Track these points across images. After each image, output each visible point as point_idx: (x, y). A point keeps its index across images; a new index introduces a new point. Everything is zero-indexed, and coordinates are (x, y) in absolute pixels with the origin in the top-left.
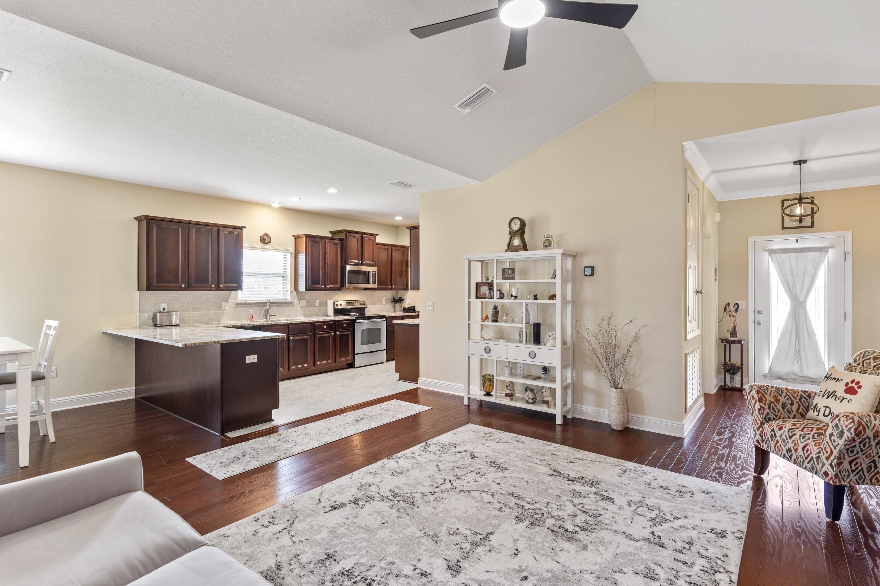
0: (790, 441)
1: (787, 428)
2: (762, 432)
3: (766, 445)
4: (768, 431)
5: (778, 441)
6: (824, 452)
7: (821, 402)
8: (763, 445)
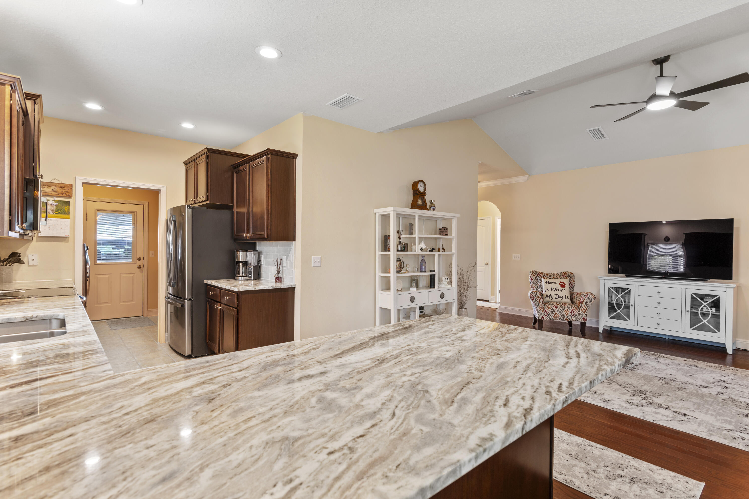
0: (564, 311)
1: (559, 306)
2: (545, 312)
3: (548, 317)
4: (549, 310)
5: (556, 313)
6: (583, 310)
7: (553, 293)
8: (546, 318)
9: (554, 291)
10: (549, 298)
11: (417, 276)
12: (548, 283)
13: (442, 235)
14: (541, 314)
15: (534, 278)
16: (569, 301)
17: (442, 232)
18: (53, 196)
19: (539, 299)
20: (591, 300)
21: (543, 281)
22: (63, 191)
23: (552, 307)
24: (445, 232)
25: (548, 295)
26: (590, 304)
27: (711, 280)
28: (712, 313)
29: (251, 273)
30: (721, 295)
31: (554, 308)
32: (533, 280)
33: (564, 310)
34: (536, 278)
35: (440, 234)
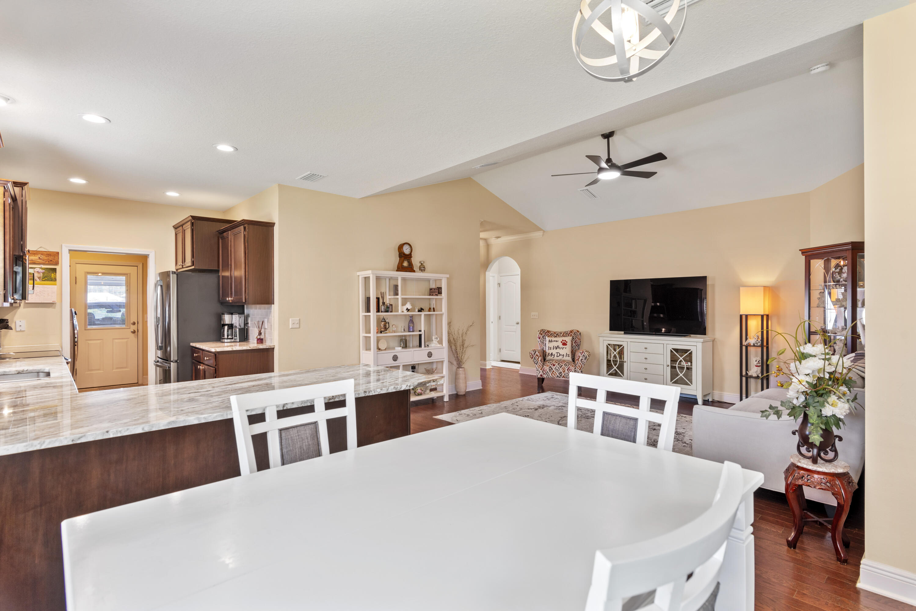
1: (557, 364)
2: (543, 370)
3: (546, 375)
4: (547, 368)
5: (554, 371)
6: (579, 367)
7: (554, 352)
8: (544, 376)
9: (556, 349)
10: (551, 356)
11: (405, 336)
12: (551, 341)
13: (432, 295)
14: (540, 372)
15: (542, 336)
16: (570, 359)
17: (432, 292)
18: (39, 264)
19: (537, 357)
20: (586, 357)
21: (548, 339)
22: (50, 258)
23: (551, 366)
24: (435, 292)
25: (550, 354)
26: (585, 361)
27: (692, 335)
28: (687, 367)
29: (237, 335)
30: (693, 349)
31: (552, 366)
32: (540, 339)
33: (561, 368)
34: (543, 337)
35: (430, 295)
